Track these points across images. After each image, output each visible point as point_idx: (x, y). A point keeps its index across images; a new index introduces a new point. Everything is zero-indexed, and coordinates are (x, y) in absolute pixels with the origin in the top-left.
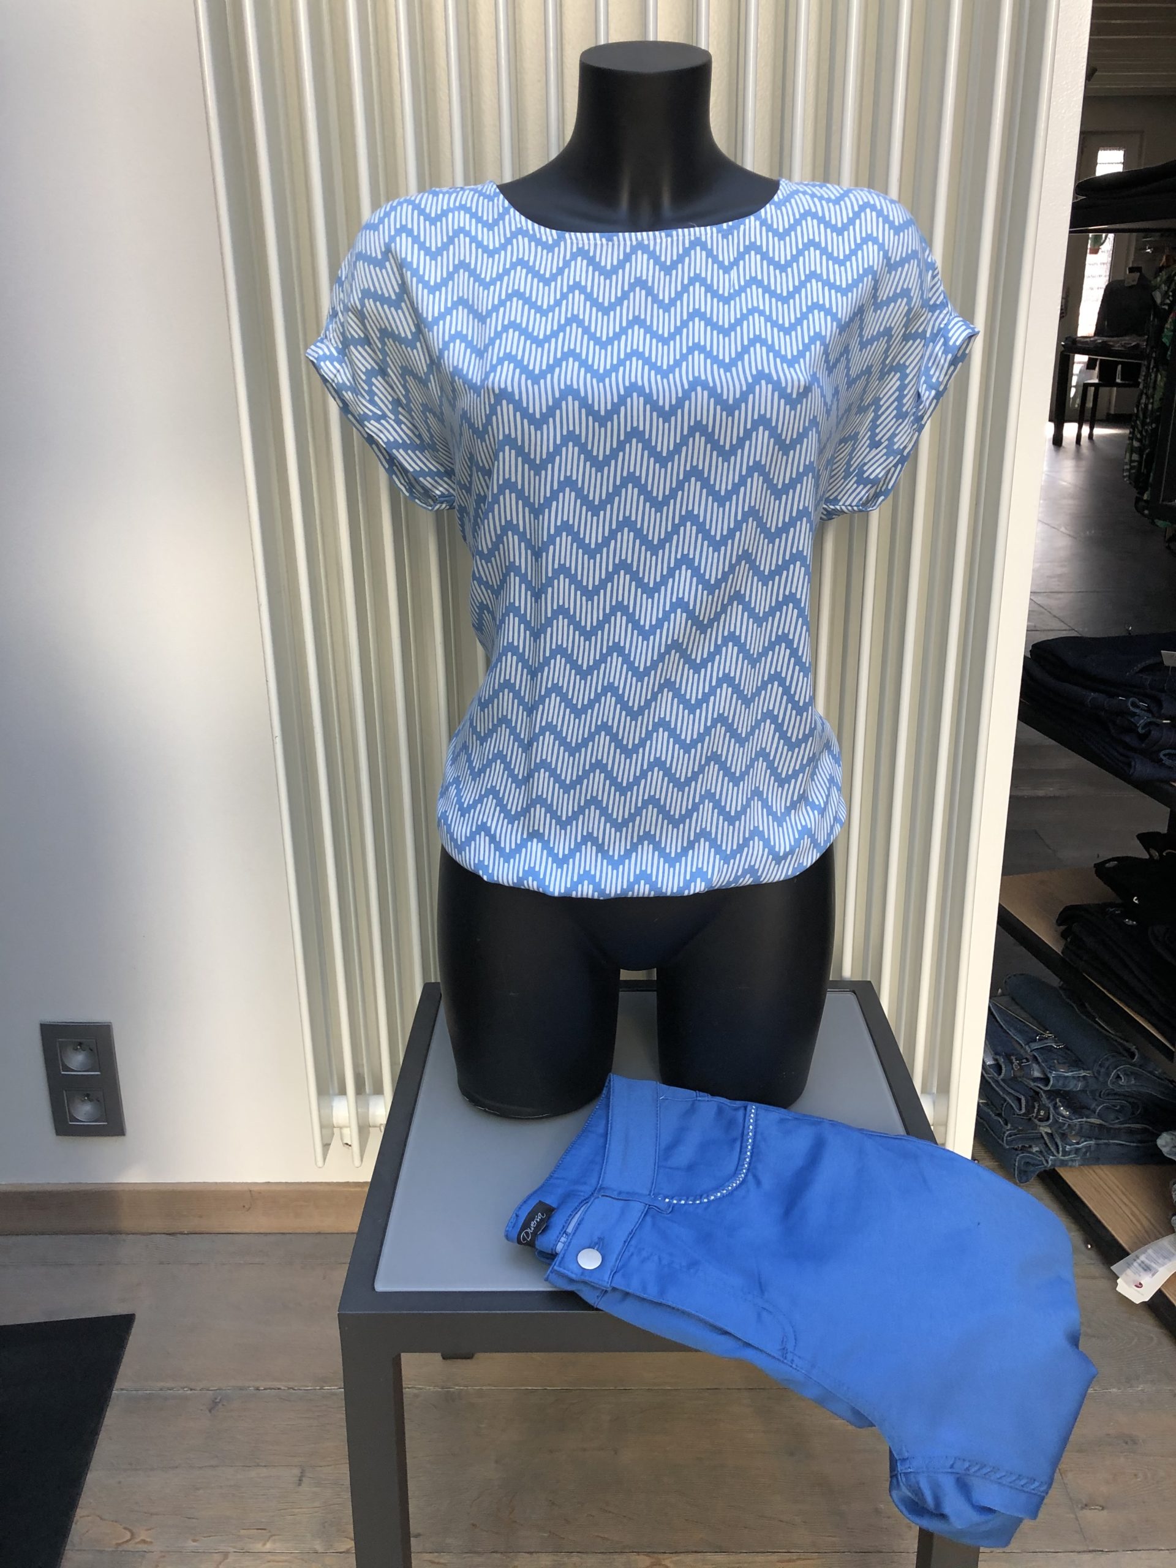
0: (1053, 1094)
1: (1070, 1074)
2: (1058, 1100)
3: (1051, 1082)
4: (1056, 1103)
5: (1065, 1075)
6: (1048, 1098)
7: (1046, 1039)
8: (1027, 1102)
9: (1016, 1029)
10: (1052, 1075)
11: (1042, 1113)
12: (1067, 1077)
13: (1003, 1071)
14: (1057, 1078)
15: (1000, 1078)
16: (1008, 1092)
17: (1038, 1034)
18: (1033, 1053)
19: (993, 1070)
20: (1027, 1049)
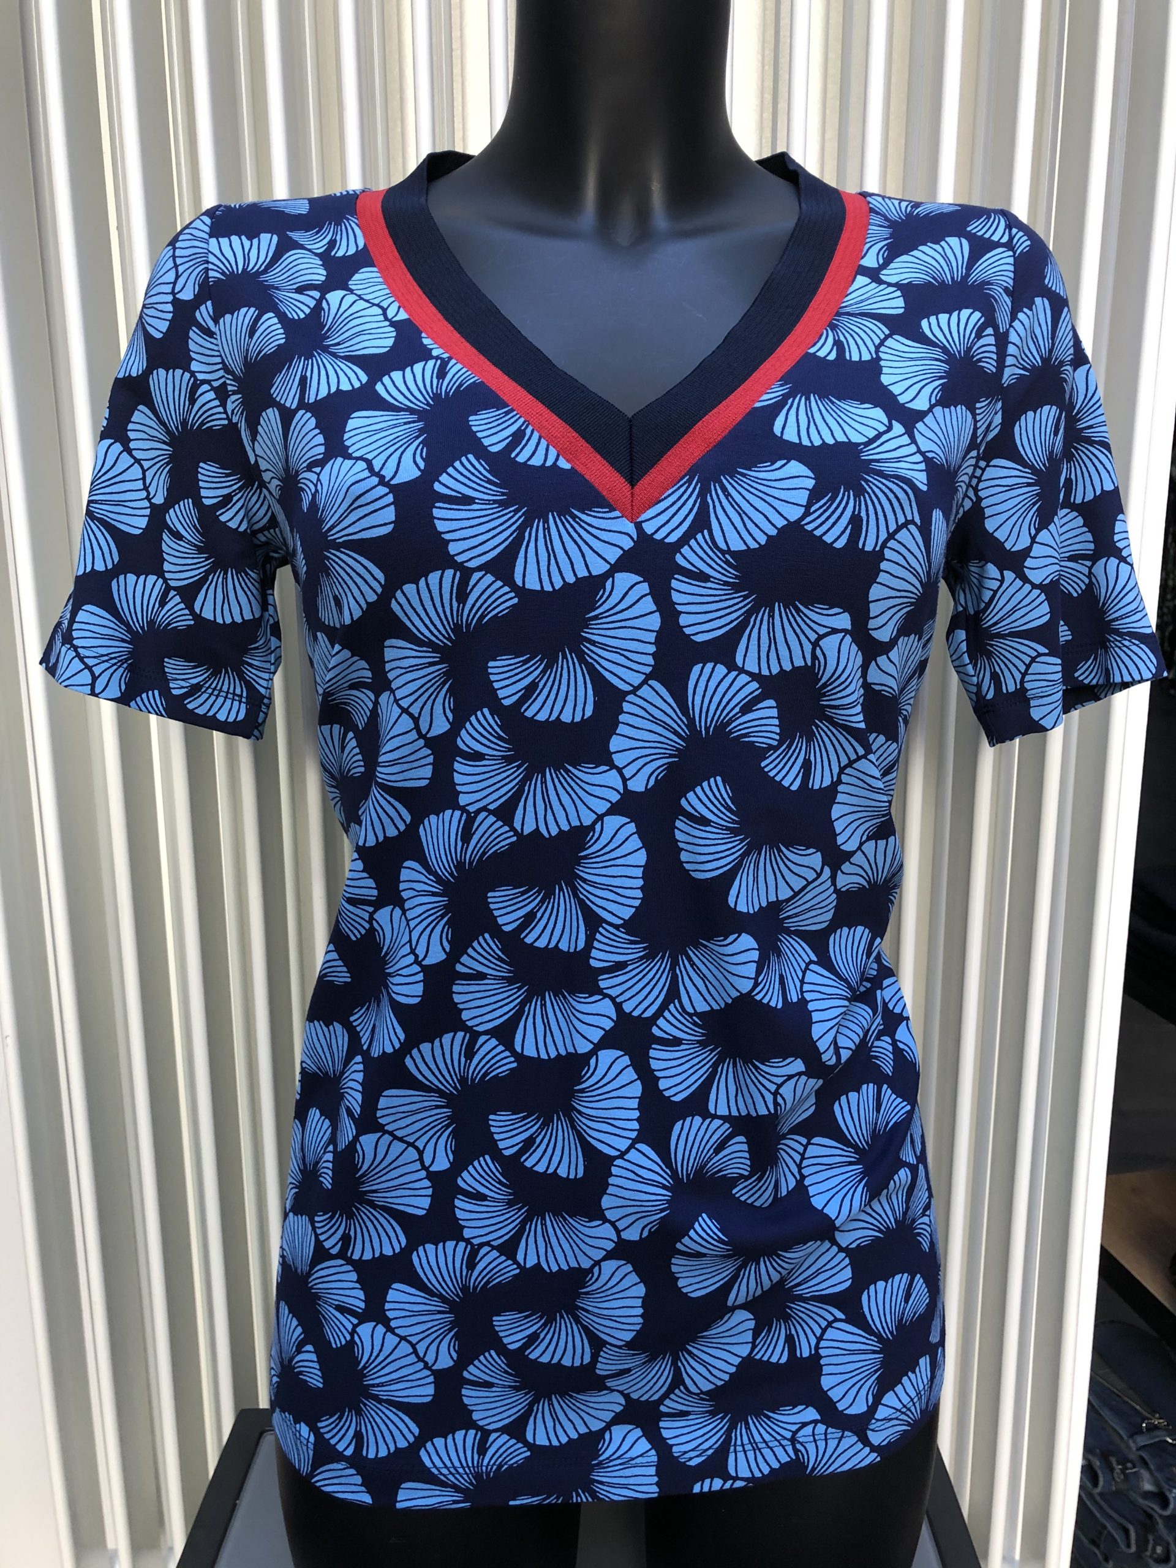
3: (1172, 1506)
6: (1168, 1528)
7: (1156, 1427)
8: (1137, 1533)
13: (1101, 1482)
15: (1099, 1490)
16: (1111, 1517)
17: (1144, 1419)
18: (1142, 1453)
19: (1086, 1475)
20: (1133, 1445)
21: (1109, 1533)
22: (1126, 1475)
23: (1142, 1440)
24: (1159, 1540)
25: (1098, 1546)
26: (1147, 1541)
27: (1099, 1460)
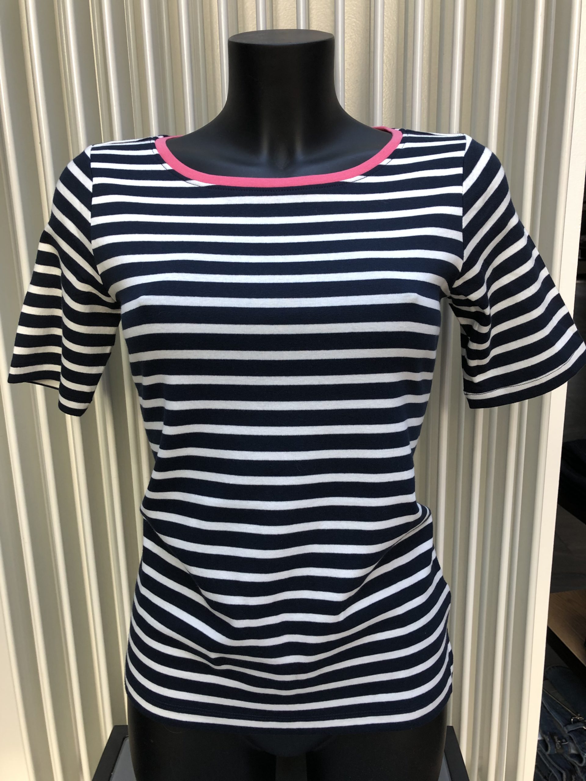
0: (584, 769)
3: (584, 762)
6: (581, 772)
7: (578, 721)
8: (567, 776)
9: (557, 712)
13: (549, 749)
16: (553, 766)
17: (572, 716)
18: (570, 734)
19: (542, 745)
20: (566, 730)
21: (553, 774)
24: (578, 778)
27: (549, 738)
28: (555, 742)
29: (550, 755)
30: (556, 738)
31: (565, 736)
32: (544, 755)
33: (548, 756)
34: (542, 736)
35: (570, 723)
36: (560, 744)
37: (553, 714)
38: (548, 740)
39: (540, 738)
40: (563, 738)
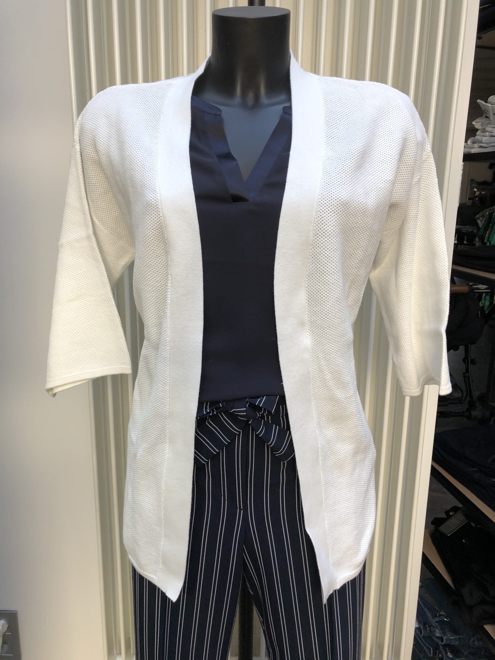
0: (444, 646)
1: (452, 638)
2: (447, 648)
3: (444, 641)
4: (446, 650)
5: (450, 637)
6: (443, 648)
7: (442, 615)
8: (433, 650)
9: (428, 609)
10: (445, 638)
11: (440, 656)
12: (451, 639)
13: (423, 633)
14: (446, 640)
15: (421, 636)
16: (425, 644)
17: (438, 612)
18: (436, 623)
19: (418, 631)
20: (433, 621)
21: (424, 650)
22: (431, 631)
23: (437, 619)
24: (440, 652)
25: (421, 653)
26: (436, 653)
27: (423, 625)
28: (426, 629)
29: (423, 637)
30: (427, 626)
31: (433, 625)
32: (419, 637)
33: (422, 638)
34: (419, 625)
35: (436, 616)
36: (430, 629)
37: (426, 610)
38: (422, 627)
39: (417, 626)
40: (432, 626)
